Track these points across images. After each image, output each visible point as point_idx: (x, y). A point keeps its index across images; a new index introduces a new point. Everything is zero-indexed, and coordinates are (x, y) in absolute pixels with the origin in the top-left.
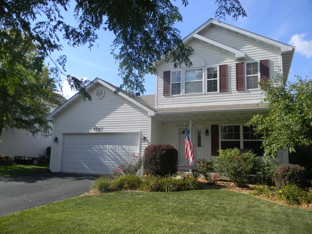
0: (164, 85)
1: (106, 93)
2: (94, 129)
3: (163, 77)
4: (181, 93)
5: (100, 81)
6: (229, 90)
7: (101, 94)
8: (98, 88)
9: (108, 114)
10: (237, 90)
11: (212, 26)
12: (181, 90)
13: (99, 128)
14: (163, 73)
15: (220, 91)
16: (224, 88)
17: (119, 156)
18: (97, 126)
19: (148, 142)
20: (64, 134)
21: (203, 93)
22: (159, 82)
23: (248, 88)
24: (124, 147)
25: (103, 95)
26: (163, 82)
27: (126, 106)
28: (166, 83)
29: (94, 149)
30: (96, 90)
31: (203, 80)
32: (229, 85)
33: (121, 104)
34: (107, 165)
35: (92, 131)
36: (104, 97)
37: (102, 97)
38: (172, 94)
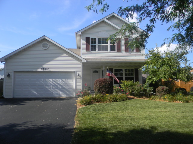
0: (86, 45)
1: (50, 46)
2: (42, 69)
3: (85, 40)
4: (96, 50)
5: (46, 38)
6: (121, 51)
7: (46, 46)
8: (44, 42)
9: (52, 60)
10: (125, 52)
11: (113, 16)
12: (96, 49)
13: (45, 68)
14: (85, 38)
15: (117, 52)
16: (119, 50)
17: (60, 85)
18: (44, 67)
19: (81, 77)
20: (15, 72)
21: (108, 51)
22: (83, 43)
23: (130, 51)
24: (64, 80)
25: (48, 47)
26: (85, 43)
27: (65, 55)
28: (87, 44)
29: (41, 81)
30: (43, 43)
31: (108, 44)
32: (121, 49)
33: (62, 54)
34: (52, 91)
35: (40, 70)
36: (49, 49)
37: (47, 48)
38: (91, 50)
